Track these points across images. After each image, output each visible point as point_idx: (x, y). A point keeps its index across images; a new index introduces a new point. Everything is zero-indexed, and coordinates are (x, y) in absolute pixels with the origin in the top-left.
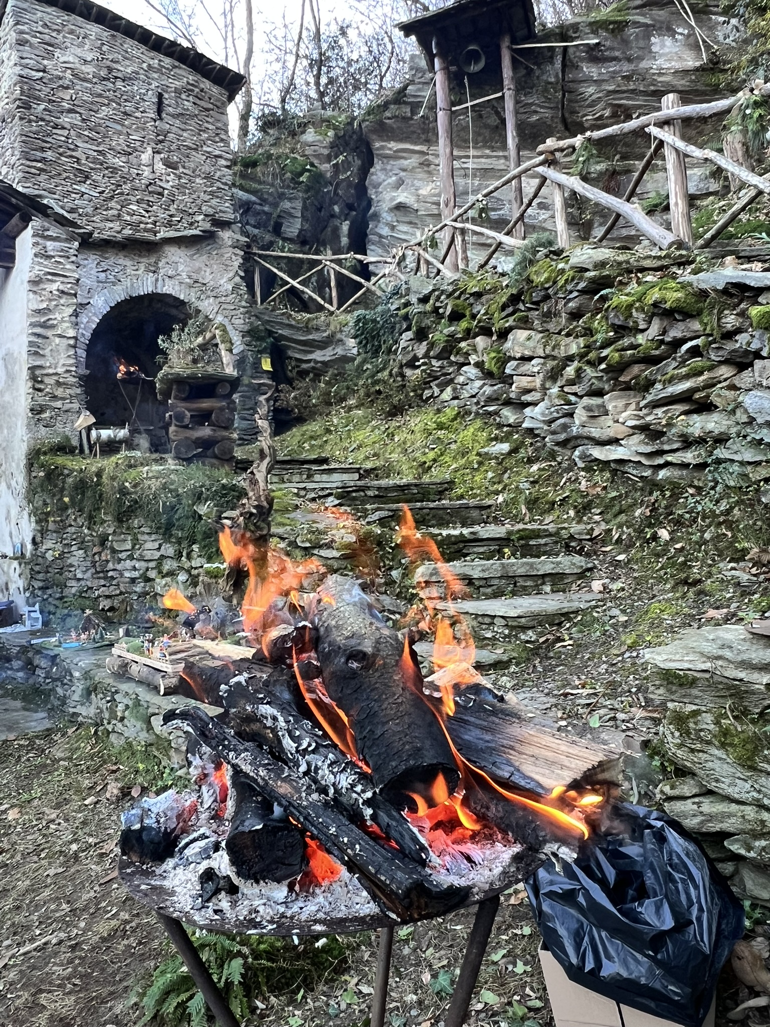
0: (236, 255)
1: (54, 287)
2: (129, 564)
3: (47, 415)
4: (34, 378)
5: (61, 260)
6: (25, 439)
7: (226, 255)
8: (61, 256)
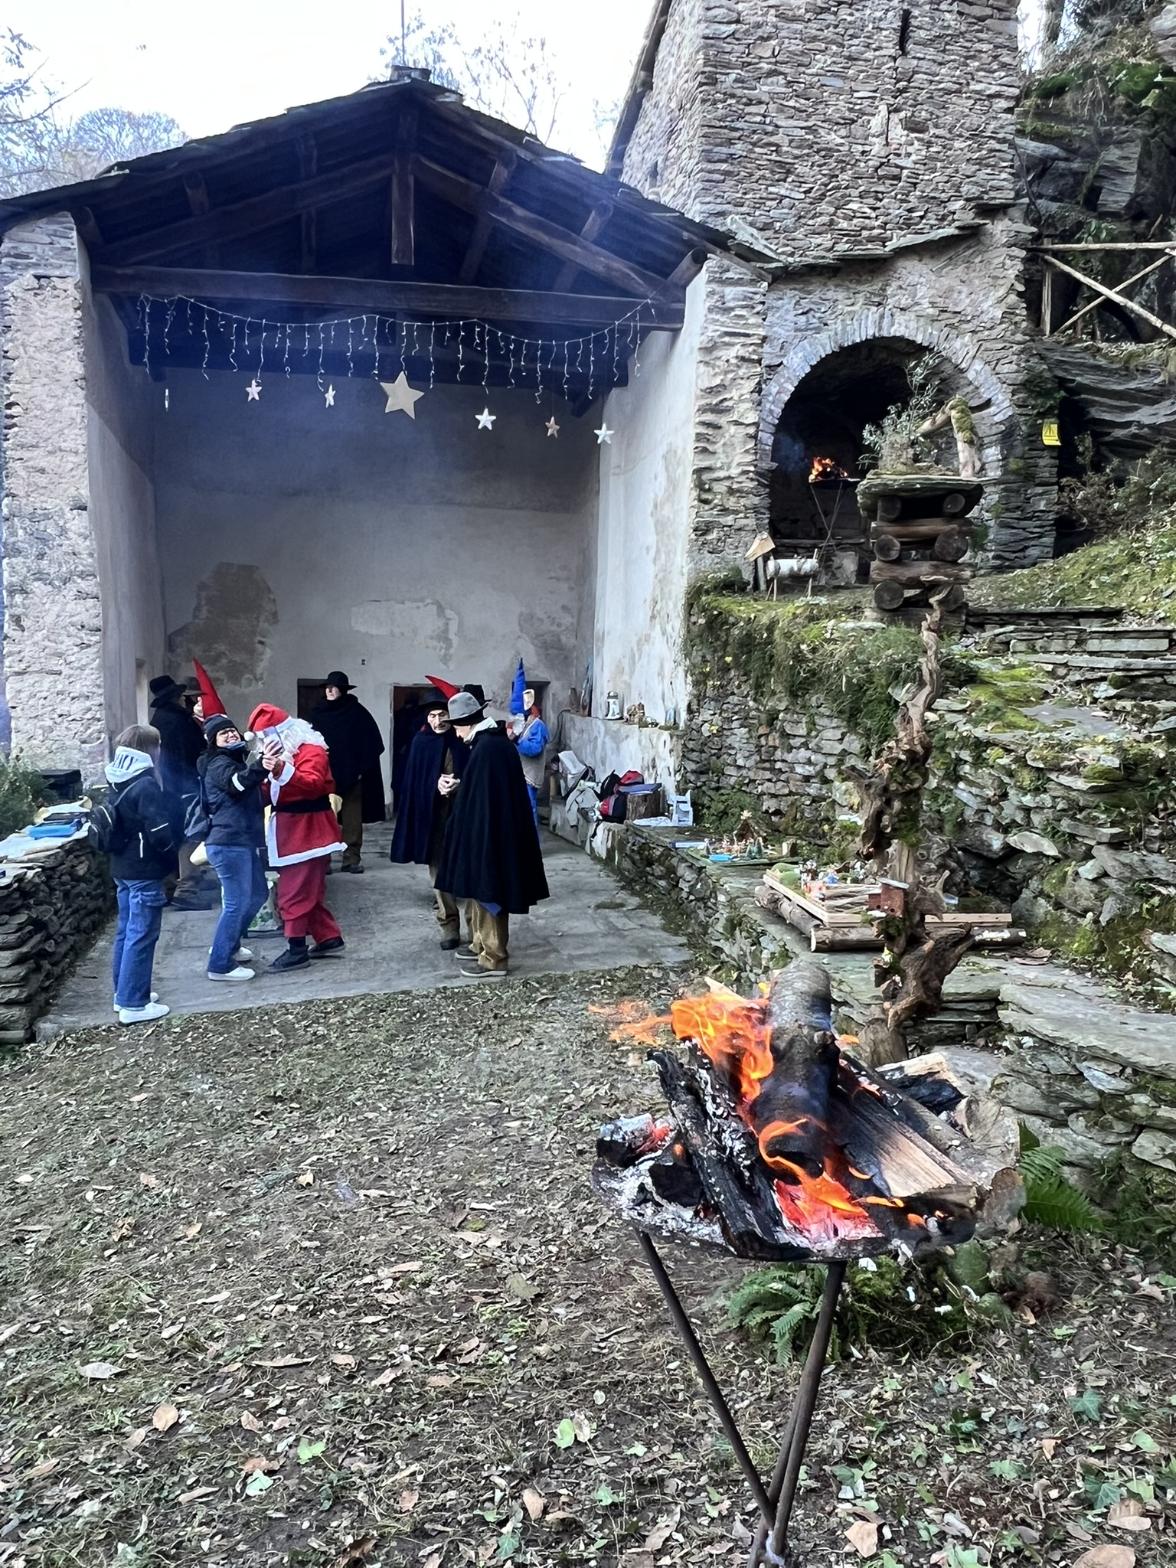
0: (1012, 258)
1: (731, 353)
2: (803, 754)
3: (713, 536)
4: (700, 486)
5: (744, 312)
6: (685, 570)
7: (997, 261)
8: (743, 307)
